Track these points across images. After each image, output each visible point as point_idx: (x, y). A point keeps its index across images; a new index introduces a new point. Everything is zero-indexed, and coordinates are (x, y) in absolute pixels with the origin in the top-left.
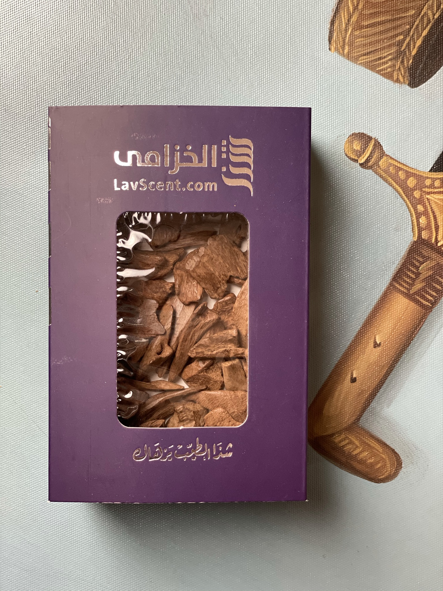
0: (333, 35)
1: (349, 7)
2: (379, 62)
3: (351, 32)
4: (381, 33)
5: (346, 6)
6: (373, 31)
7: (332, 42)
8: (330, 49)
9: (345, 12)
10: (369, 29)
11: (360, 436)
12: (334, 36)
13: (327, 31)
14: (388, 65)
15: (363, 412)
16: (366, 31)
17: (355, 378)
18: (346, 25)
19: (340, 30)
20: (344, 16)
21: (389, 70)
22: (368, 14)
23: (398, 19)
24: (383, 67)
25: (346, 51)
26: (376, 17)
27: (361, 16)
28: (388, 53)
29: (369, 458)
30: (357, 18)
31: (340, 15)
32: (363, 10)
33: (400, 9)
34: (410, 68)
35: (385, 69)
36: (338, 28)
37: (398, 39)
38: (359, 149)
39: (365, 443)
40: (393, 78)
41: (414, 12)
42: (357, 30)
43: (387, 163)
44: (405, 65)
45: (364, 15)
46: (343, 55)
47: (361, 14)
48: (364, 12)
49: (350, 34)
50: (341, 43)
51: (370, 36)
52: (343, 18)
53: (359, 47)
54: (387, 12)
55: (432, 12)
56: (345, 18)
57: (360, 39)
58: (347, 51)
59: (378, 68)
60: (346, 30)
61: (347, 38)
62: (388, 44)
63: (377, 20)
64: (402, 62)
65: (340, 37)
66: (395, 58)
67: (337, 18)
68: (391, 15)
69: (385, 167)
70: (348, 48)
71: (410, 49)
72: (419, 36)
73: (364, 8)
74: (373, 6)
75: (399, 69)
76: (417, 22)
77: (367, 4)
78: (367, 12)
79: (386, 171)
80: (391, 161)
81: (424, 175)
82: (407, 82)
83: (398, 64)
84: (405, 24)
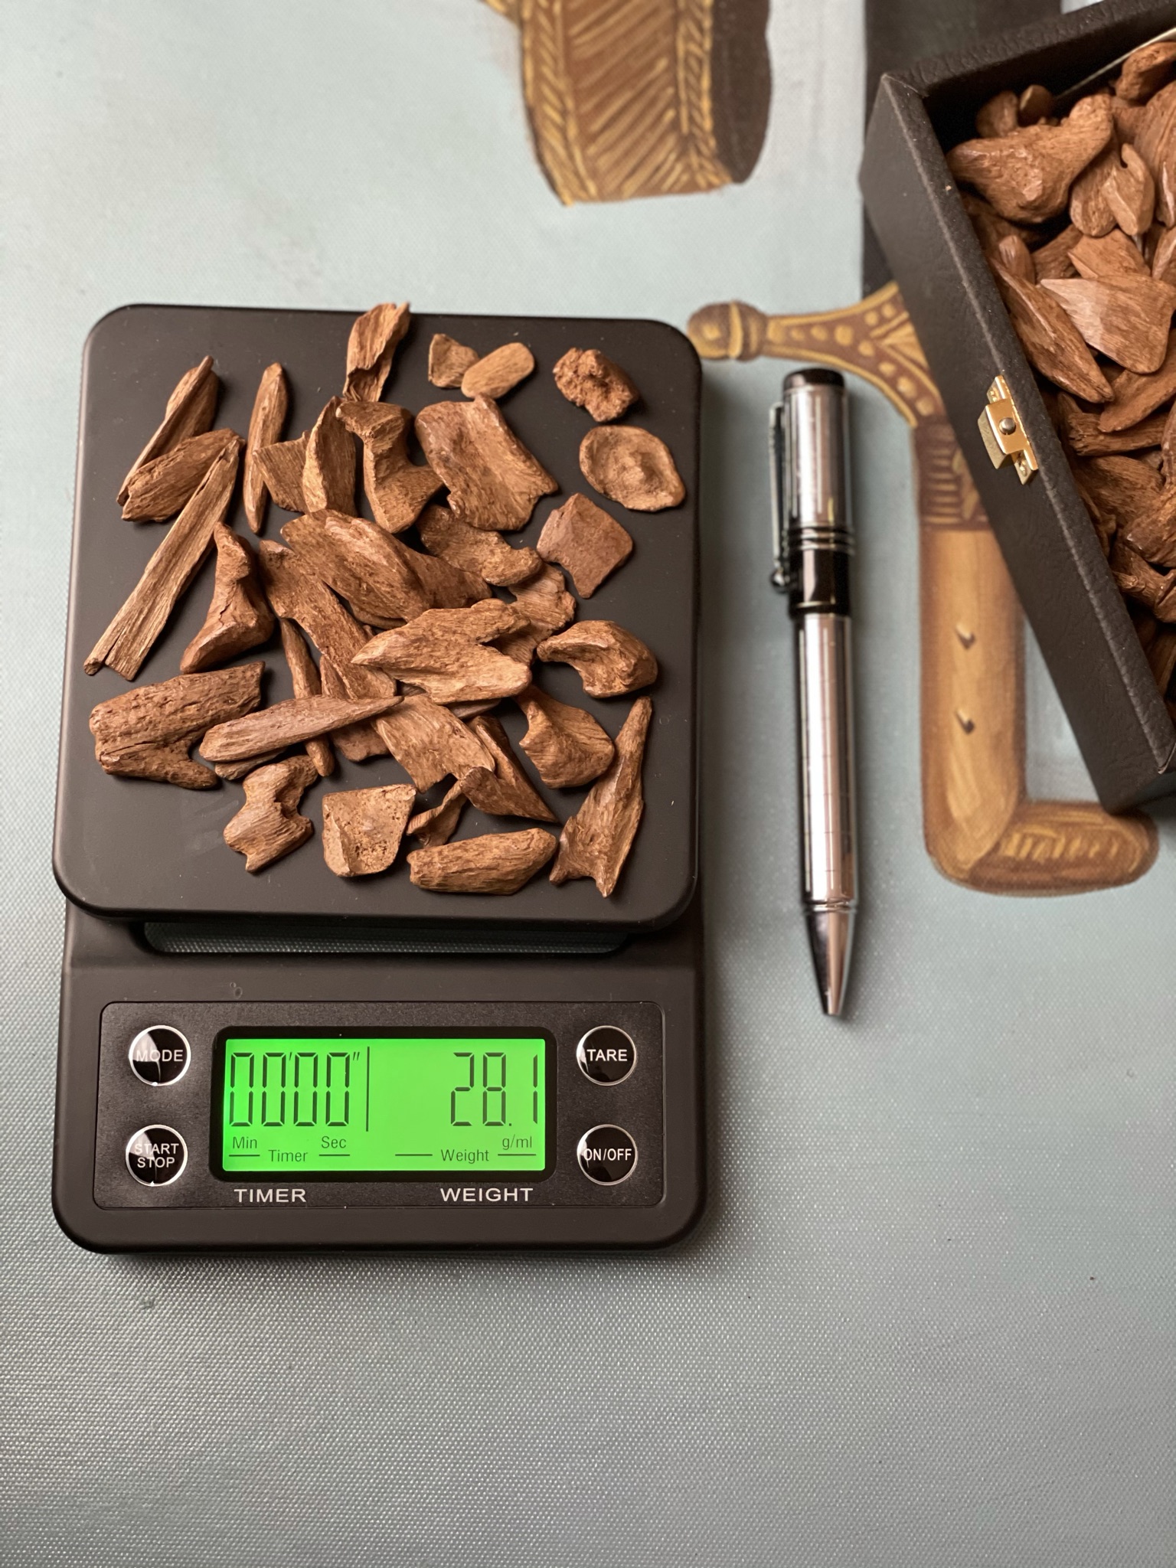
0: (554, 177)
1: (552, 118)
2: (660, 174)
3: (581, 155)
4: (632, 127)
5: (547, 117)
6: (618, 131)
7: (559, 189)
8: (564, 203)
9: (552, 130)
10: (609, 132)
11: (1046, 817)
12: (557, 177)
13: (539, 176)
14: (677, 171)
15: (1024, 773)
16: (604, 140)
17: (970, 722)
18: (566, 150)
19: (560, 162)
20: (554, 137)
21: (685, 178)
22: (591, 110)
23: (645, 90)
24: (671, 179)
26: (608, 105)
27: (582, 119)
28: (665, 152)
29: (1089, 847)
30: (577, 125)
31: (545, 140)
32: (579, 109)
33: (640, 70)
34: (718, 153)
35: (676, 180)
36: (555, 162)
37: (666, 120)
38: (718, 335)
39: (1062, 824)
40: (700, 186)
41: (664, 61)
42: (589, 145)
43: (781, 330)
44: (707, 153)
45: (585, 115)
46: (591, 199)
47: (580, 115)
48: (582, 111)
49: (583, 159)
50: (575, 181)
51: (617, 142)
52: (553, 141)
53: (609, 171)
54: (621, 88)
55: (696, 44)
56: (556, 141)
57: (605, 157)
58: (594, 189)
59: (664, 185)
60: (571, 155)
61: (581, 168)
62: (655, 137)
63: (611, 112)
65: (568, 174)
66: (682, 154)
67: (543, 148)
68: (631, 87)
69: (781, 338)
70: (593, 182)
71: (699, 124)
72: (699, 95)
73: (578, 103)
74: (592, 91)
75: (701, 167)
76: (681, 74)
77: (579, 96)
78: (587, 107)
79: (789, 343)
80: (786, 322)
81: (857, 311)
82: (728, 179)
83: (694, 160)
84: (663, 88)
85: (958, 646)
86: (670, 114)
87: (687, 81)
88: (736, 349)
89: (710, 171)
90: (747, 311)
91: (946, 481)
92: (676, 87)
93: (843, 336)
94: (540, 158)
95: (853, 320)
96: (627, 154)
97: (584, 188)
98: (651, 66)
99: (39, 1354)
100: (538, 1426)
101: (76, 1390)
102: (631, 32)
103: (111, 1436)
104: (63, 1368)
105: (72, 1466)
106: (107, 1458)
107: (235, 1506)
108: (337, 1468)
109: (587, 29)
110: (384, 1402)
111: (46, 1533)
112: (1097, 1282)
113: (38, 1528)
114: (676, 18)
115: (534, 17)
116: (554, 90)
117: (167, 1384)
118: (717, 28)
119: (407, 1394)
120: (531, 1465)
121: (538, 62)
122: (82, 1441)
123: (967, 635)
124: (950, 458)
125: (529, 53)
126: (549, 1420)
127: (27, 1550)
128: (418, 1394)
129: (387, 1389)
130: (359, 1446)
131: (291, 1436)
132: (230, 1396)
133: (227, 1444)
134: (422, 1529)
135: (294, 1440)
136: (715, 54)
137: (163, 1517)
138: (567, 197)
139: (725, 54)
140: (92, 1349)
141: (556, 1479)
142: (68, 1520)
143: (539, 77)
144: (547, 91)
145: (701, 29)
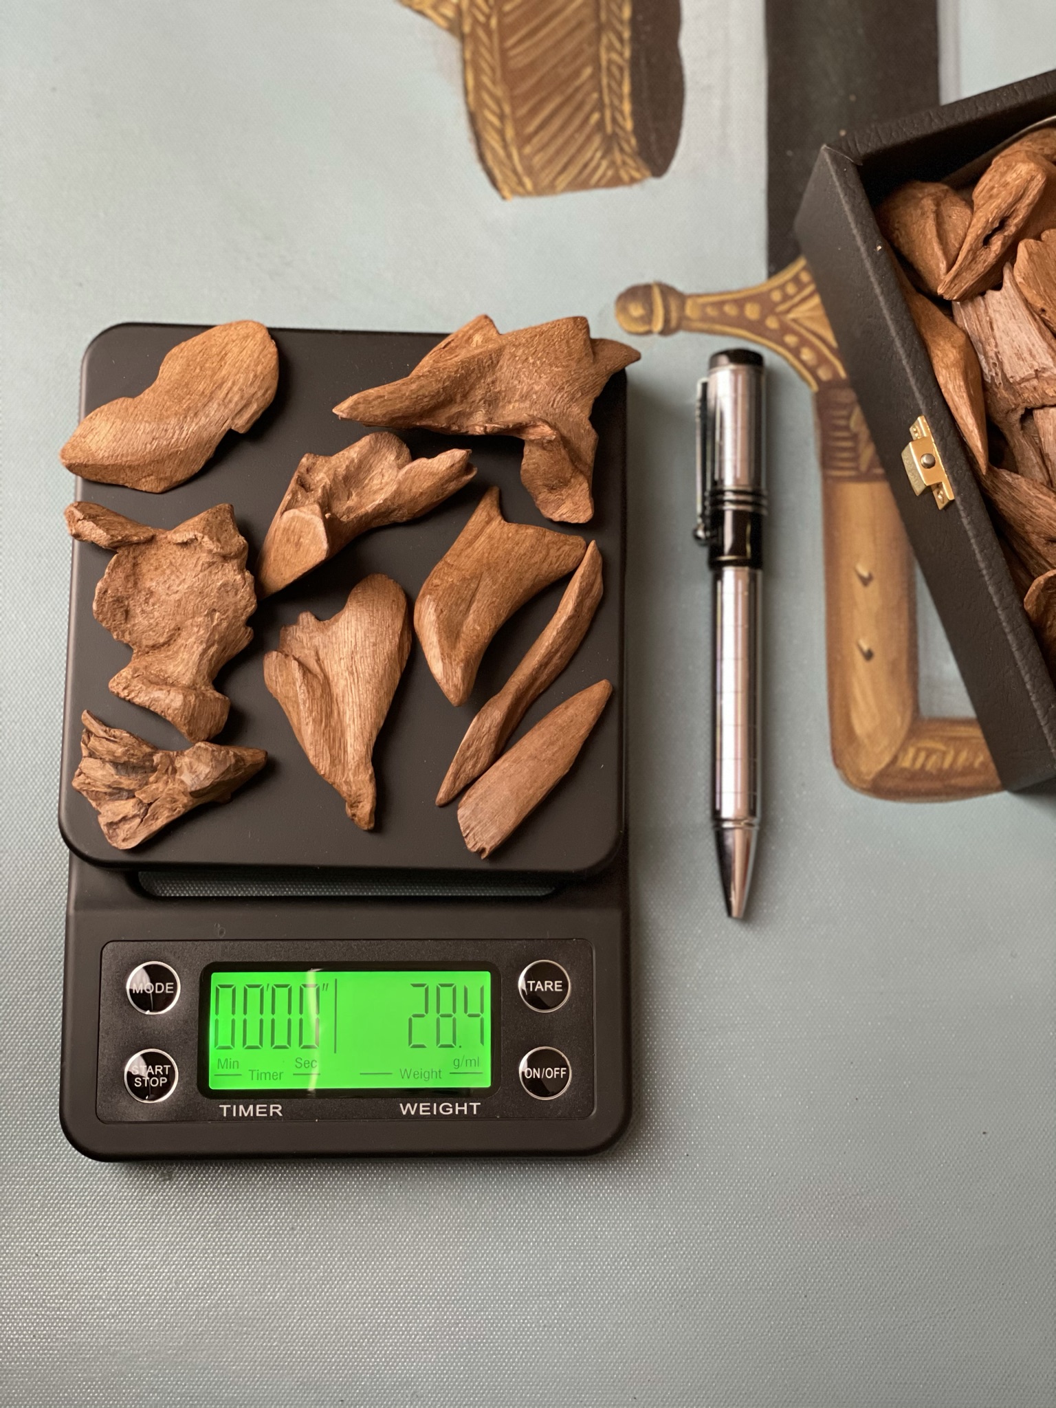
0: (495, 174)
1: (491, 122)
2: (588, 170)
3: (518, 155)
4: (563, 128)
5: (487, 121)
6: (550, 132)
7: (499, 185)
8: (504, 198)
9: (491, 132)
10: (541, 133)
11: (936, 733)
13: (482, 174)
14: (603, 167)
15: (917, 694)
16: (538, 140)
17: (869, 651)
18: (505, 150)
19: (499, 161)
20: (493, 138)
21: (610, 173)
22: (526, 114)
23: (573, 95)
24: (598, 174)
25: (528, 183)
27: (518, 123)
28: (592, 151)
30: (514, 128)
31: (486, 141)
32: (515, 113)
33: (568, 77)
34: (639, 151)
35: (602, 175)
36: (495, 161)
37: (592, 122)
38: (642, 312)
39: (951, 738)
40: (624, 180)
41: (589, 69)
42: (524, 146)
43: (697, 307)
44: (628, 151)
45: (520, 118)
46: (528, 194)
47: (516, 119)
48: (518, 115)
49: (519, 158)
50: (513, 178)
51: (549, 143)
52: (493, 142)
53: (543, 168)
54: (552, 93)
57: (539, 156)
58: (530, 185)
59: (592, 180)
60: (509, 155)
61: (518, 165)
62: (583, 137)
63: (545, 113)
65: (507, 171)
66: (607, 152)
67: (484, 149)
68: (561, 92)
69: (697, 314)
70: (529, 178)
71: (622, 125)
72: (621, 98)
73: (514, 108)
74: (526, 97)
75: (624, 163)
76: (605, 81)
77: (515, 102)
78: (523, 111)
79: (705, 318)
80: (701, 300)
81: (765, 289)
82: (648, 173)
83: (618, 157)
84: (588, 94)
85: (858, 584)
86: (596, 117)
87: (609, 86)
88: (658, 325)
89: (632, 167)
90: (667, 291)
91: (844, 439)
92: (601, 92)
93: (752, 312)
94: (482, 158)
95: (760, 298)
96: (559, 152)
97: (521, 183)
98: (577, 73)
99: (73, 1223)
100: (509, 1273)
101: (107, 1253)
102: (559, 44)
103: (139, 1292)
104: (95, 1235)
105: (105, 1319)
106: (136, 1311)
107: (249, 1350)
108: (337, 1315)
109: (520, 42)
110: (375, 1256)
111: (84, 1378)
112: (988, 1136)
113: (77, 1374)
114: (599, 30)
115: (473, 33)
116: (492, 96)
117: (186, 1246)
118: (635, 39)
119: (395, 1249)
120: (504, 1307)
121: (478, 71)
122: (113, 1297)
123: (865, 574)
124: (848, 418)
125: (470, 64)
126: (519, 1268)
127: (69, 1394)
128: (405, 1248)
129: (378, 1245)
130: (354, 1295)
131: (295, 1288)
132: (241, 1255)
133: (239, 1296)
134: (412, 1365)
135: (298, 1291)
136: (634, 62)
137: (186, 1361)
138: (506, 193)
139: (643, 61)
140: (119, 1217)
141: (526, 1319)
142: (103, 1366)
143: (479, 86)
144: (486, 97)
145: (621, 40)
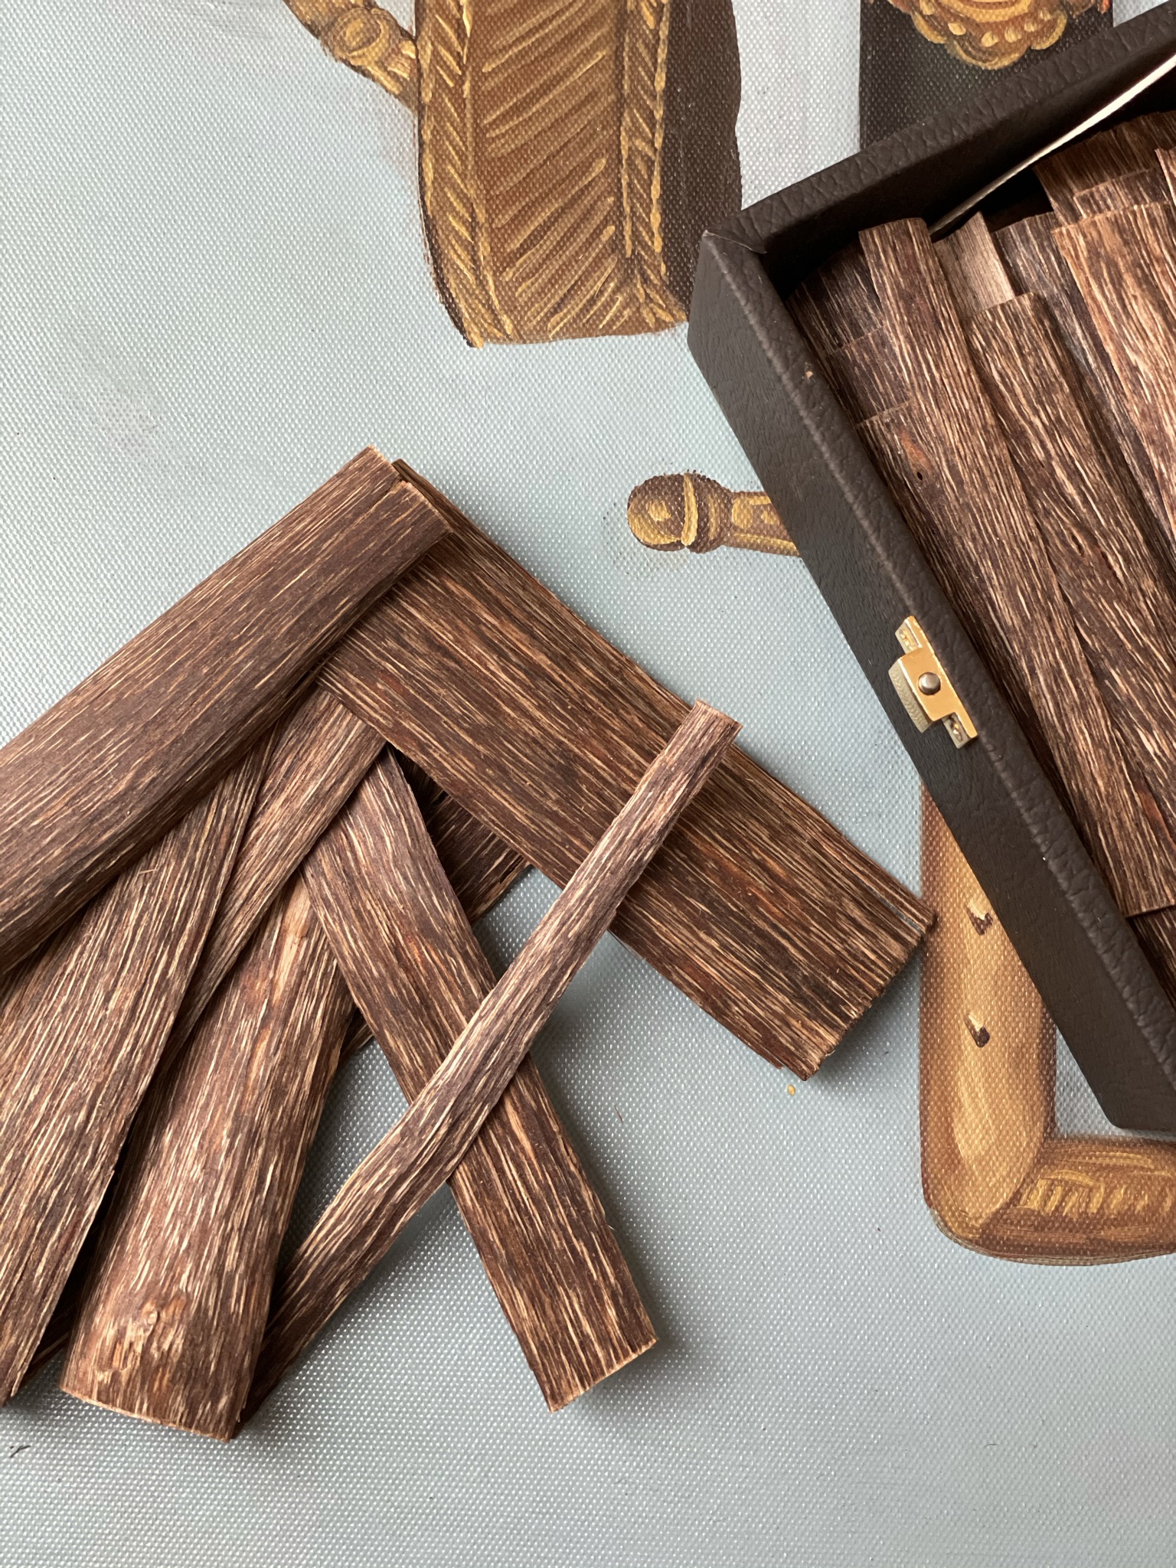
0: (459, 309)
1: (457, 233)
2: (595, 308)
3: (494, 282)
4: (560, 245)
5: (450, 232)
6: (541, 252)
7: (465, 325)
8: (470, 344)
9: (456, 247)
10: (529, 253)
11: (1080, 1159)
12: (464, 310)
13: (440, 308)
14: (618, 303)
15: (1052, 1098)
16: (525, 262)
17: (983, 1030)
18: (475, 273)
19: (467, 291)
20: (459, 256)
21: (626, 313)
22: (508, 224)
23: (579, 197)
24: (611, 314)
25: (509, 327)
26: (529, 218)
27: (496, 235)
28: (603, 279)
29: (1136, 1199)
30: (490, 244)
31: (448, 260)
32: (493, 220)
33: (571, 172)
34: (671, 282)
35: (616, 315)
36: (460, 290)
37: (605, 238)
38: (668, 516)
39: (1101, 1168)
40: (647, 324)
41: (604, 161)
42: (504, 269)
43: (748, 511)
44: (656, 282)
45: (499, 229)
46: (508, 339)
47: (493, 230)
48: (497, 224)
49: (496, 287)
50: (486, 316)
51: (541, 266)
52: (459, 262)
53: (530, 303)
54: (547, 195)
55: (644, 139)
56: (462, 261)
57: (524, 285)
58: (511, 326)
59: (601, 322)
60: (481, 282)
61: (494, 297)
62: (590, 259)
63: (536, 224)
64: (646, 280)
65: (477, 306)
66: (625, 282)
67: (445, 271)
68: (560, 195)
69: (748, 522)
70: (509, 317)
71: (646, 244)
72: (647, 205)
73: (491, 215)
75: (649, 300)
76: (625, 179)
77: (493, 205)
80: (754, 502)
82: (681, 315)
83: (640, 290)
84: (601, 197)
85: (970, 929)
86: (611, 229)
88: (690, 536)
89: (661, 306)
90: (704, 485)
92: (619, 197)
94: (441, 284)
97: (498, 324)
98: (586, 166)
102: (562, 122)
109: (504, 117)
114: (620, 104)
115: (436, 103)
116: (462, 197)
118: (670, 119)
121: (440, 159)
123: (981, 915)
125: (430, 148)
138: (475, 336)
143: (441, 177)
144: (451, 198)
145: (651, 121)
